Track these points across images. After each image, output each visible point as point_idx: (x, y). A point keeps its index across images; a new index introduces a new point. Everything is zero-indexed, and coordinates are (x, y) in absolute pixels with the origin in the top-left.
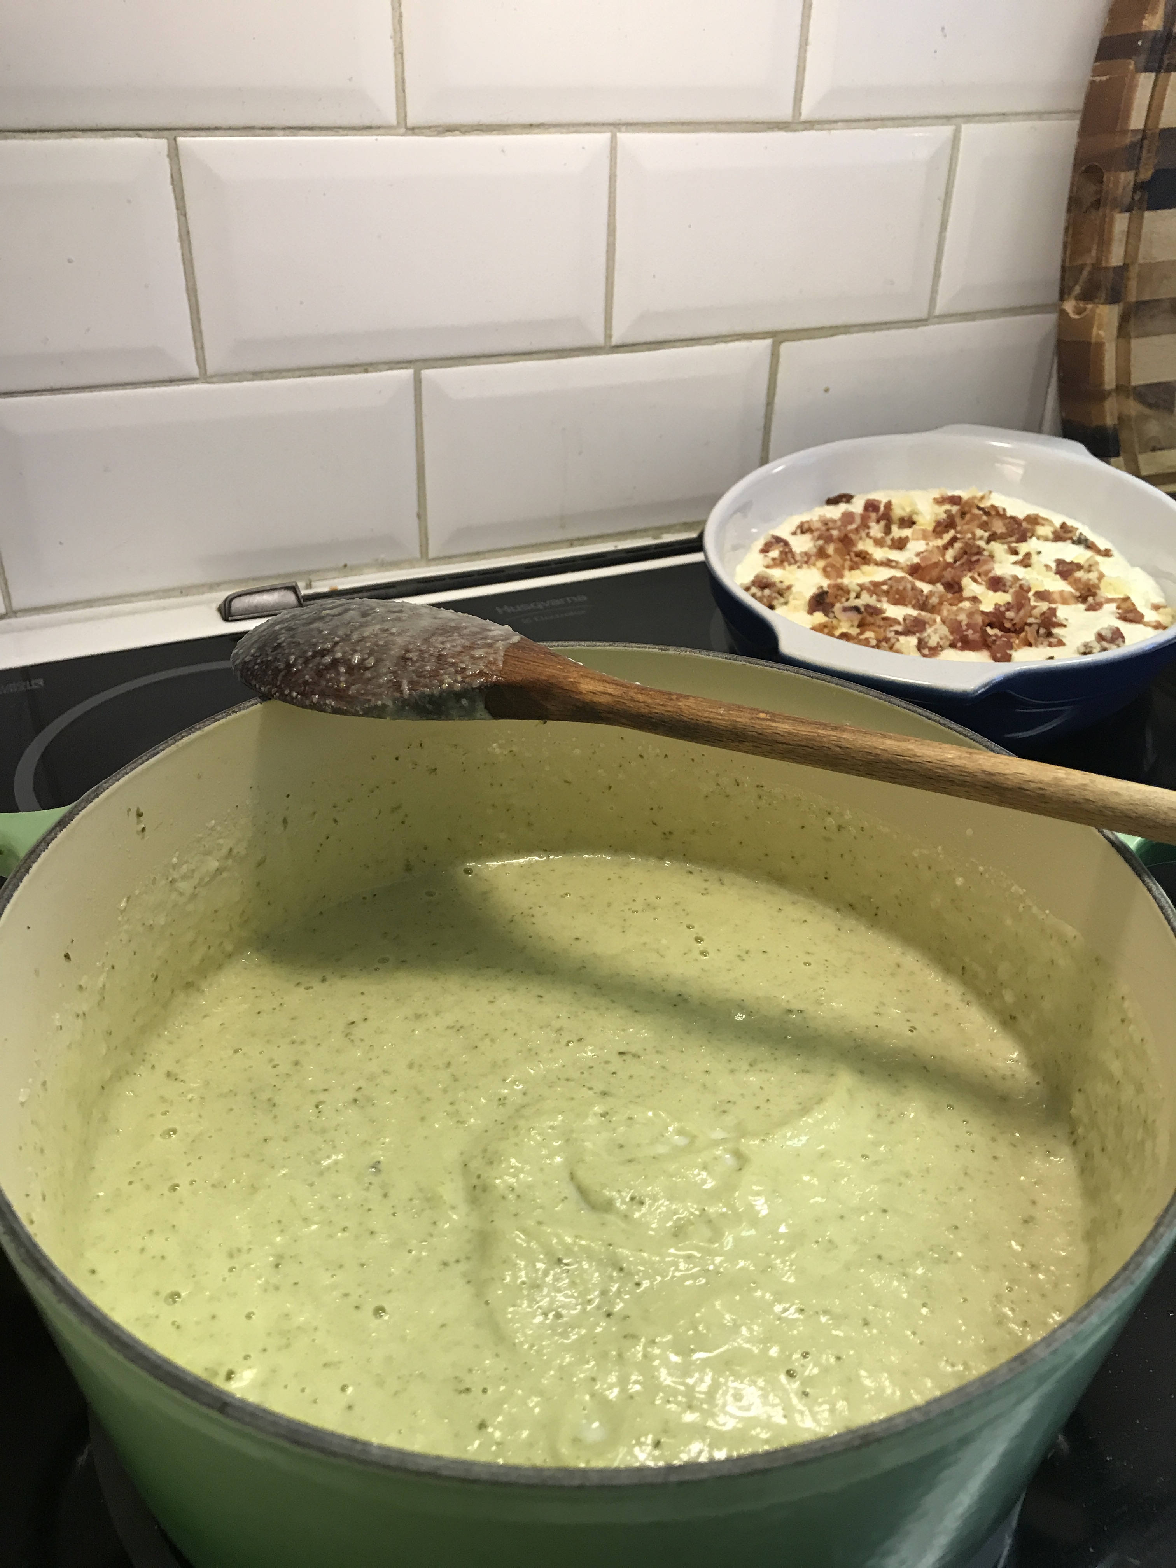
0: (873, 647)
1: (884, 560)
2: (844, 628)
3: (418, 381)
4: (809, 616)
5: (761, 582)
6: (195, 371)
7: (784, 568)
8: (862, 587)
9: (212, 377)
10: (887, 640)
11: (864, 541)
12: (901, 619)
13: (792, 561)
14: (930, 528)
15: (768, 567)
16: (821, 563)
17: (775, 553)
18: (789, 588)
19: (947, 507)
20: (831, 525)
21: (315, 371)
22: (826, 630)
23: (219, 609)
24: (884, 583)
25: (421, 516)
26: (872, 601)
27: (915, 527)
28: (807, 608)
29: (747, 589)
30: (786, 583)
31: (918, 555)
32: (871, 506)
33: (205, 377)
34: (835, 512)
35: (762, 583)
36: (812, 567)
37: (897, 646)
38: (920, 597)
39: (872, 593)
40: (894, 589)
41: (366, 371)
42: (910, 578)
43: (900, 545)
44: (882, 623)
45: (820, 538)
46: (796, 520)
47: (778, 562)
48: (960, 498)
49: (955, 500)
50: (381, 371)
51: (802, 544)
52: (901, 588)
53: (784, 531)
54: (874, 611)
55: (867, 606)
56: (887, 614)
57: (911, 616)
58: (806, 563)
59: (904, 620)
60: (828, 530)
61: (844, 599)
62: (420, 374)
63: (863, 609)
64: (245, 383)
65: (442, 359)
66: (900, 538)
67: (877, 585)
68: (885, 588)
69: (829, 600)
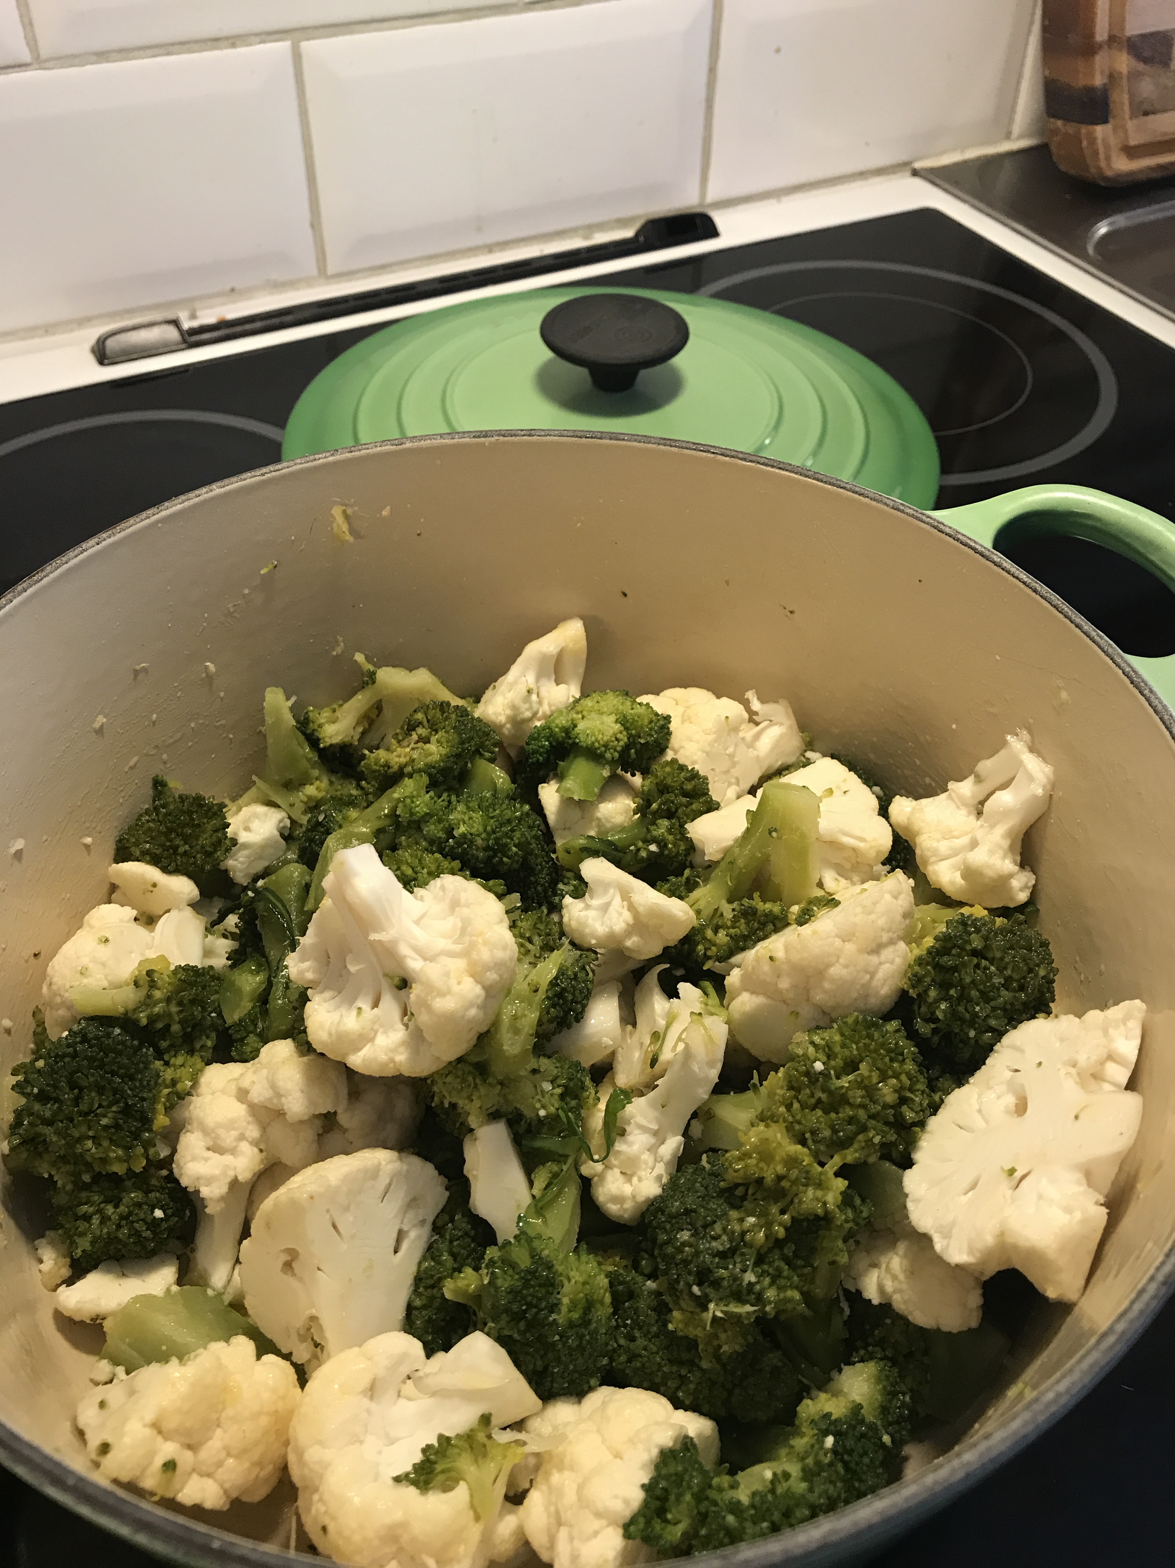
3: (297, 57)
6: (26, 56)
9: (47, 61)
23: (93, 351)
25: (315, 225)
33: (38, 61)
50: (249, 44)
62: (298, 47)
65: (324, 27)
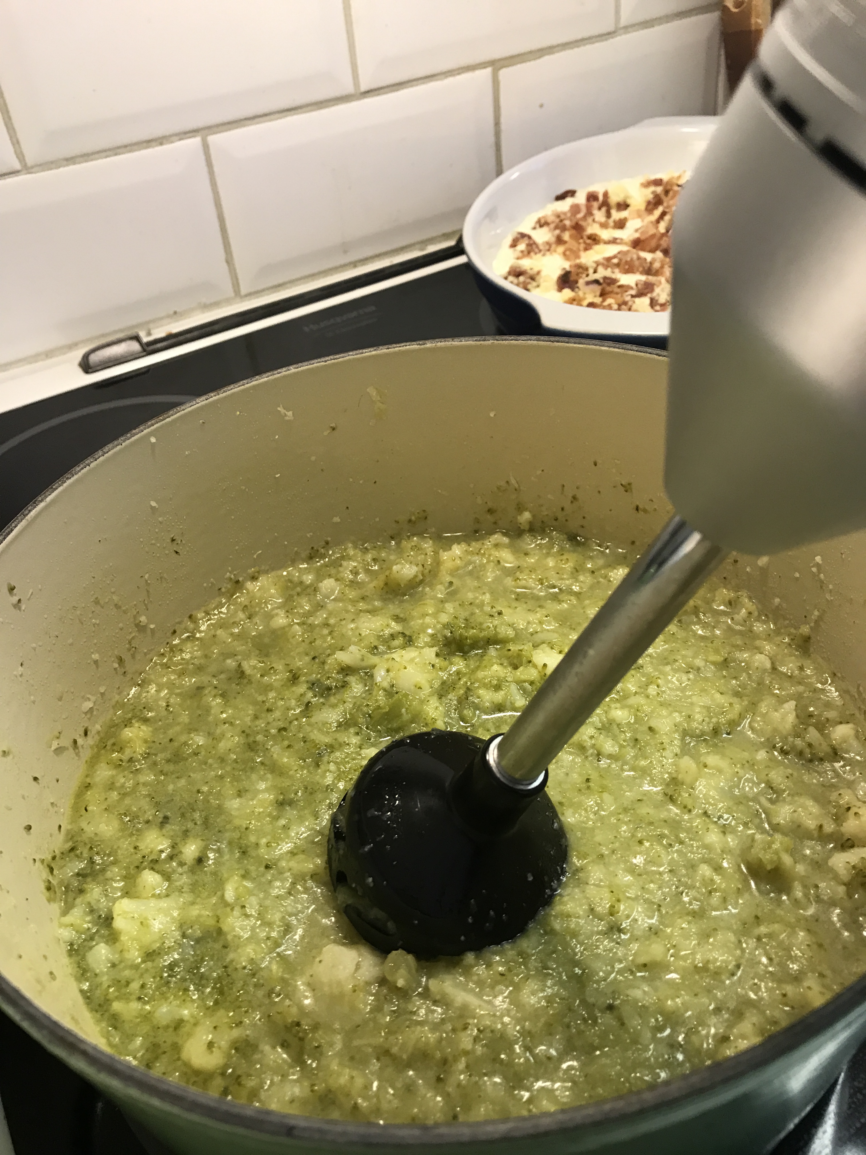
0: (616, 310)
1: (611, 239)
2: (590, 299)
3: (206, 147)
4: (559, 294)
5: (515, 271)
7: (531, 258)
8: (598, 264)
9: (32, 167)
10: (625, 303)
11: (592, 225)
12: (633, 285)
13: (537, 250)
14: (643, 207)
15: (518, 258)
16: (561, 249)
17: (522, 246)
18: (538, 273)
19: (652, 188)
20: (562, 217)
21: (119, 151)
22: (575, 303)
23: (80, 365)
24: (615, 257)
25: (229, 261)
26: (608, 273)
27: (629, 209)
28: (556, 287)
29: (506, 278)
30: (536, 270)
31: (637, 231)
32: (592, 197)
33: (27, 169)
34: (565, 206)
35: (517, 273)
36: (554, 253)
37: (634, 307)
38: (644, 265)
39: (606, 267)
40: (624, 261)
41: (161, 144)
42: (634, 250)
43: (621, 224)
44: (618, 290)
45: (556, 228)
46: (534, 217)
47: (526, 253)
48: (661, 180)
49: (658, 182)
50: (172, 142)
51: (542, 236)
52: (629, 259)
53: (526, 228)
54: (610, 281)
55: (605, 278)
56: (622, 282)
57: (640, 280)
58: (549, 250)
59: (637, 285)
60: (561, 221)
61: (584, 275)
62: (206, 140)
63: (601, 281)
64: (61, 169)
65: (223, 124)
66: (620, 220)
67: (609, 259)
68: (615, 261)
69: (573, 278)
